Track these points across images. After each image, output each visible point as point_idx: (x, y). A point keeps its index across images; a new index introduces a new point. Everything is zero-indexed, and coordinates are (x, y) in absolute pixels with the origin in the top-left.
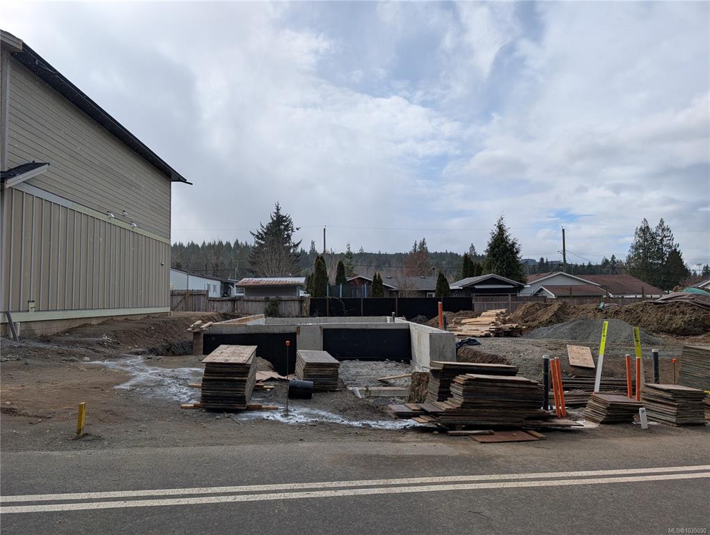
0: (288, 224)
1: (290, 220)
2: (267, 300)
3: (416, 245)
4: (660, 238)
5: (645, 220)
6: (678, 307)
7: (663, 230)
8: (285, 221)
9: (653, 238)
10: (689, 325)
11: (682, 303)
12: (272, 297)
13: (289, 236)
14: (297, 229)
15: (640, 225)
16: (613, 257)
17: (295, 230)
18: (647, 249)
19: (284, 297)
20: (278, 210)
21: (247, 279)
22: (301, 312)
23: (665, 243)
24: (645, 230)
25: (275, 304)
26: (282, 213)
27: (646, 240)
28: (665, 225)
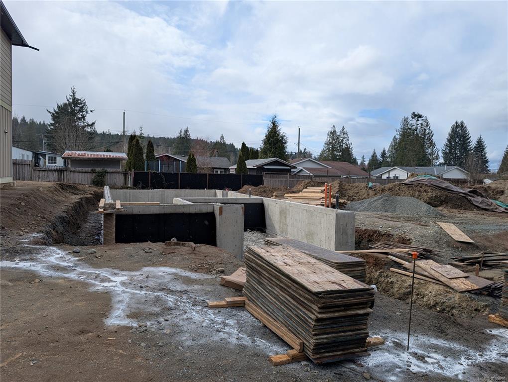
0: (83, 107)
1: (85, 103)
2: (93, 172)
3: (181, 132)
4: (342, 138)
5: (334, 126)
6: (421, 187)
7: (344, 133)
8: (80, 104)
9: (338, 138)
10: (431, 200)
11: (423, 184)
12: (98, 169)
13: (83, 117)
14: (91, 111)
15: (330, 129)
16: (305, 149)
17: (89, 112)
18: (334, 146)
19: (109, 170)
20: (74, 93)
21: (70, 152)
22: (126, 183)
23: (344, 142)
24: (333, 133)
25: (102, 175)
26: (77, 96)
27: (333, 139)
28: (345, 130)
